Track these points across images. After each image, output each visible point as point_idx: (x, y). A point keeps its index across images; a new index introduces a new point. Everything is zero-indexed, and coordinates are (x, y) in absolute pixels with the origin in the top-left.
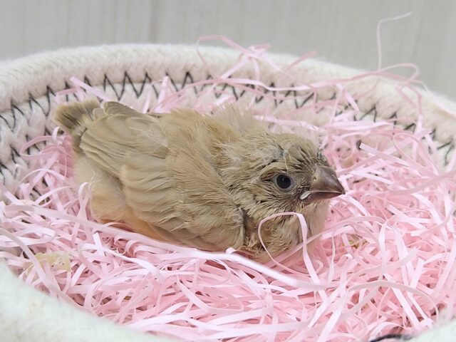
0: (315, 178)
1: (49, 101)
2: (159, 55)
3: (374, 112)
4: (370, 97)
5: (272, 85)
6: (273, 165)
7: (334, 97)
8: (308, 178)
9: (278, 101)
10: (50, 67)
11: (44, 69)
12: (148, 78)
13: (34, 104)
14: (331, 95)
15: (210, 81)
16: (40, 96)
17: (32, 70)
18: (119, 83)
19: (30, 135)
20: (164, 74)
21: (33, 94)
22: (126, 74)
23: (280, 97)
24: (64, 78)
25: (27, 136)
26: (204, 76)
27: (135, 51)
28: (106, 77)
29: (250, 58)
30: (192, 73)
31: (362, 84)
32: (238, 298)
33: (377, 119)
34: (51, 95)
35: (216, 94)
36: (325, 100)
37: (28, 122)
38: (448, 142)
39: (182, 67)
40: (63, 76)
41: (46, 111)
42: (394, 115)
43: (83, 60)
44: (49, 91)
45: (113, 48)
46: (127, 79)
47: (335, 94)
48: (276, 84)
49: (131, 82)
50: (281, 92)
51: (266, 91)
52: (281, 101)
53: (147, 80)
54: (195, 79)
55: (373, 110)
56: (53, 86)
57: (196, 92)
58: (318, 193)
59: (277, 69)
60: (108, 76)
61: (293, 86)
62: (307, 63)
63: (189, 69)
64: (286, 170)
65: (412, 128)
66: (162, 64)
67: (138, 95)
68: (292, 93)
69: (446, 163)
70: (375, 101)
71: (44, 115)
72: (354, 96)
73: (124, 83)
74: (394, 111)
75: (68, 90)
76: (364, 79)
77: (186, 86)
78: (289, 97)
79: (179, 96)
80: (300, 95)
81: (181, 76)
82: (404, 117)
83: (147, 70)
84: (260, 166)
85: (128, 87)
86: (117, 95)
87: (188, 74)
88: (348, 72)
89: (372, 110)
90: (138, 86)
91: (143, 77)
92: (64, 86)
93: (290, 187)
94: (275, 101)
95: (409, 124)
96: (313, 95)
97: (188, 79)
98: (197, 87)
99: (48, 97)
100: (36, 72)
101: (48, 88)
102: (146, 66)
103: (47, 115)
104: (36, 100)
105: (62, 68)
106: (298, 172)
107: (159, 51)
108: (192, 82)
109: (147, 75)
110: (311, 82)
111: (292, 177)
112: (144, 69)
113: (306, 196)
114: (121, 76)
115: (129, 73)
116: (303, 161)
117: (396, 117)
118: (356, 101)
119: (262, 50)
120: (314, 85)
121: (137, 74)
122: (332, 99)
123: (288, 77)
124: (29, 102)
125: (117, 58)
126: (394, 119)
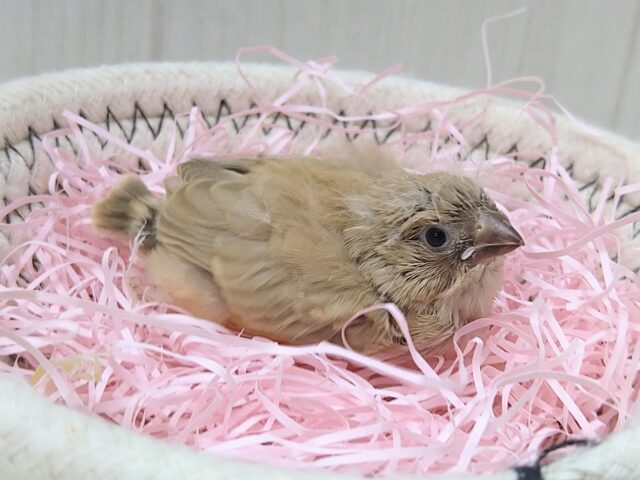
0: (480, 227)
1: (33, 148)
2: (182, 77)
3: (484, 145)
4: (480, 125)
5: (342, 114)
6: (420, 216)
7: (428, 127)
8: (470, 229)
9: (351, 136)
10: (32, 99)
11: (24, 102)
12: (167, 111)
13: (12, 153)
14: (423, 125)
15: (254, 111)
16: (19, 141)
17: (7, 105)
18: (128, 118)
19: (9, 197)
20: (190, 104)
21: (10, 138)
22: (137, 106)
23: (353, 129)
24: (52, 116)
25: (5, 199)
26: (246, 104)
27: (147, 72)
28: (109, 111)
29: (311, 77)
30: (230, 101)
31: (467, 107)
32: (340, 411)
33: (491, 154)
34: (35, 139)
35: (264, 130)
36: (417, 132)
37: (6, 178)
38: (592, 180)
39: (215, 93)
40: (50, 111)
41: (30, 162)
42: (514, 148)
43: (77, 88)
44: (32, 134)
45: (117, 70)
46: (139, 113)
47: (429, 123)
48: (347, 113)
49: (144, 116)
50: (356, 123)
51: (335, 121)
52: (356, 136)
53: (167, 113)
54: (233, 109)
55: (484, 143)
56: (37, 127)
57: (236, 127)
58: (486, 248)
59: (349, 90)
60: (112, 109)
61: (370, 114)
62: (390, 81)
63: (224, 95)
64: (438, 221)
65: (540, 164)
66: (187, 90)
67: (155, 136)
68: (370, 124)
69: (591, 210)
70: (486, 131)
71: (27, 169)
72: (456, 125)
73: (134, 118)
74: (514, 142)
75: (58, 131)
76: (469, 101)
77: (222, 119)
78: (366, 129)
79: (213, 134)
80: (381, 127)
81: (215, 106)
82: (528, 150)
83: (166, 99)
84: (401, 219)
85: (141, 125)
86: (125, 135)
87: (223, 103)
88: (447, 93)
89: (481, 143)
90: (154, 123)
91: (161, 109)
92: (52, 125)
93: (446, 243)
94: (347, 135)
95: (536, 159)
96: (400, 125)
97: (224, 110)
98: (237, 120)
99: (31, 142)
100: (14, 108)
101: (30, 129)
102: (165, 93)
103: (31, 168)
104: (16, 147)
105: (48, 100)
106: (455, 221)
107: (182, 72)
108: (230, 113)
109: (165, 106)
110: (395, 107)
111: (446, 228)
112: (162, 98)
113: (469, 254)
114: (130, 109)
115: (141, 104)
116: (461, 206)
117: (517, 151)
118: (460, 131)
119: (327, 65)
120: (403, 112)
121: (152, 106)
122: (425, 130)
123: (363, 101)
124: (6, 150)
125: (123, 83)
126: (514, 154)
